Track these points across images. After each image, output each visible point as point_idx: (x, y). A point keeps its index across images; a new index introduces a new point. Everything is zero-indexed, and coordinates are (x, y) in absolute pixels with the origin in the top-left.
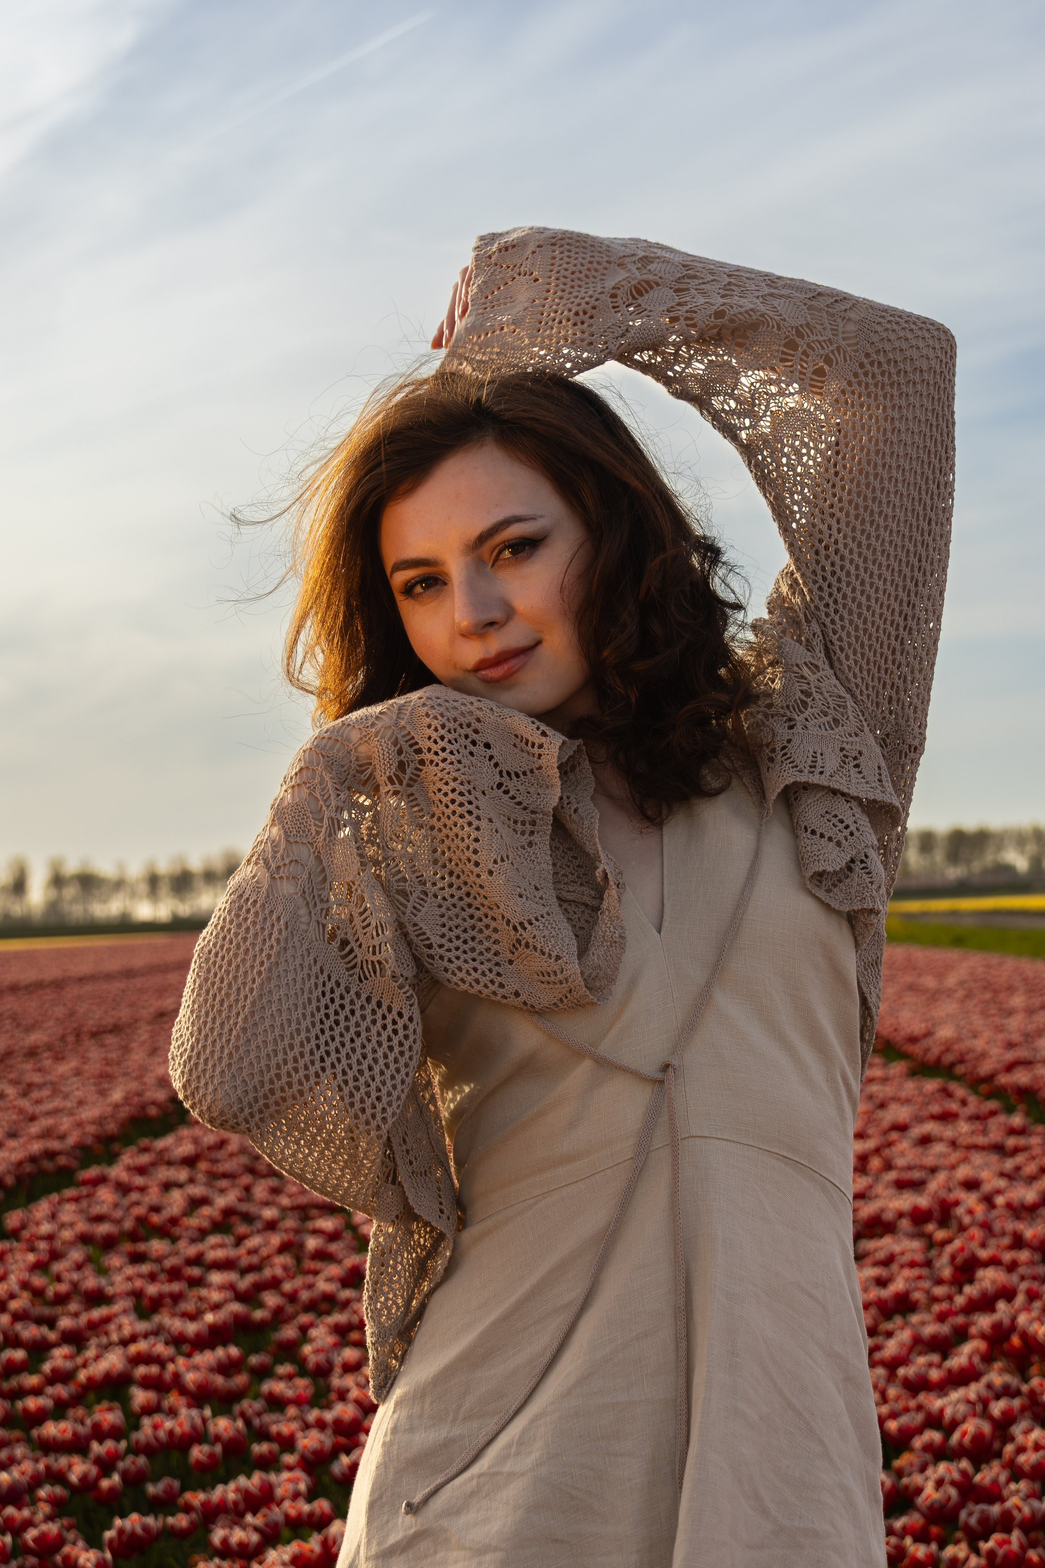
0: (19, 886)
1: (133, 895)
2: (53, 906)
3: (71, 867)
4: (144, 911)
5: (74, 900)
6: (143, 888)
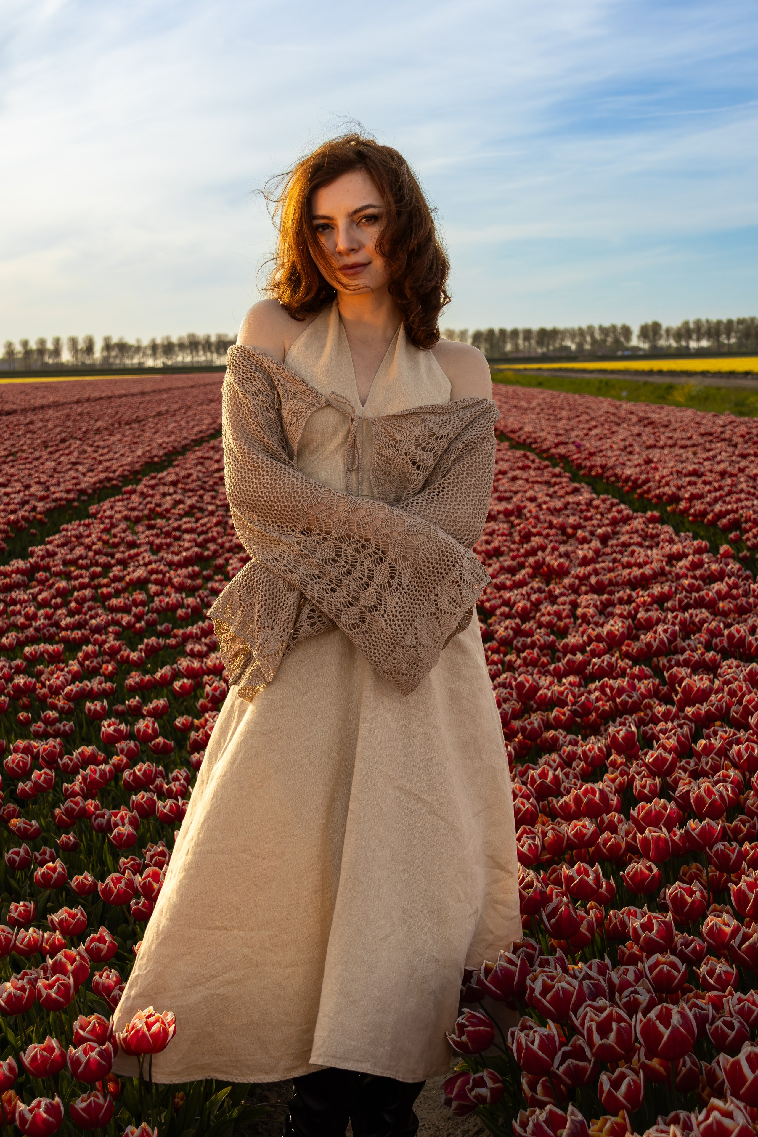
0: (89, 349)
1: (145, 354)
2: (106, 359)
3: (115, 340)
4: (150, 363)
5: (116, 357)
6: (149, 352)
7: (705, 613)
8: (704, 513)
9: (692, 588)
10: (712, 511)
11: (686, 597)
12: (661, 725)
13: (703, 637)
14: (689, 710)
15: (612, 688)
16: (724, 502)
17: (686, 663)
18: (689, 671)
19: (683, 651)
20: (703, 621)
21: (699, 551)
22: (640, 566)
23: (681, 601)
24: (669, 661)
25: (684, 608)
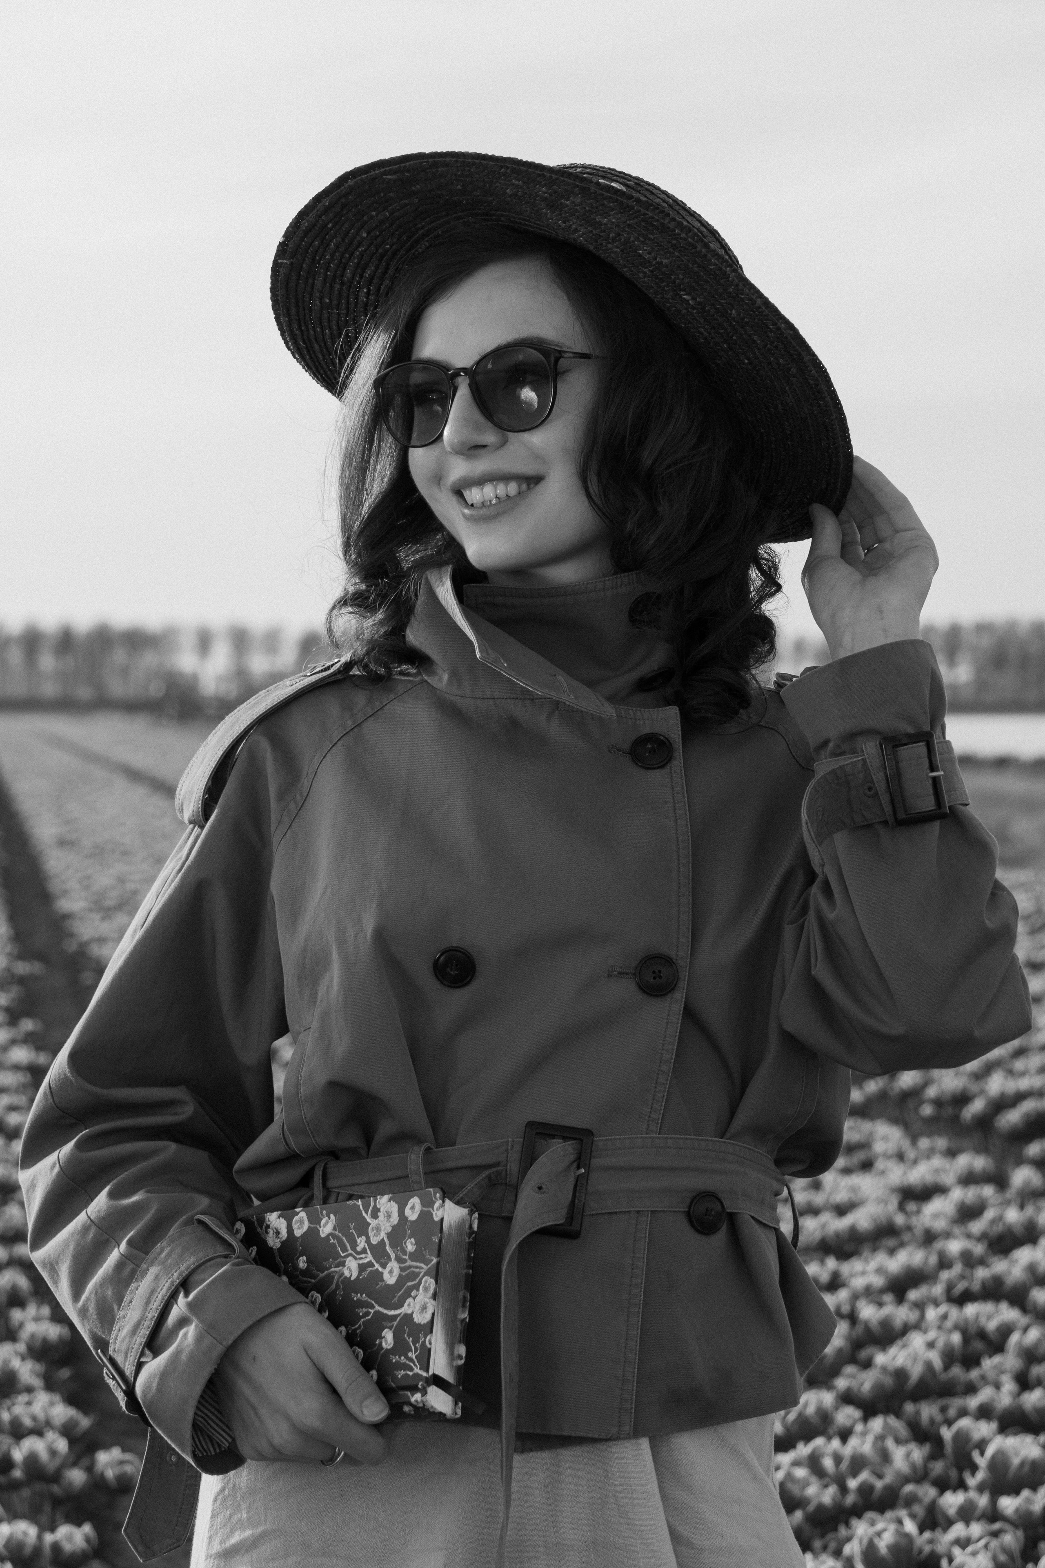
7: (1007, 1313)
8: (962, 1099)
9: (969, 1261)
10: (982, 1092)
11: (962, 1277)
12: (958, 1530)
13: (1010, 1361)
14: (1008, 1504)
15: (838, 1459)
16: (1010, 1073)
17: (984, 1413)
18: (994, 1426)
19: (971, 1389)
20: (1006, 1331)
21: (969, 1179)
22: (841, 1210)
23: (950, 1288)
24: (944, 1410)
25: (962, 1299)
